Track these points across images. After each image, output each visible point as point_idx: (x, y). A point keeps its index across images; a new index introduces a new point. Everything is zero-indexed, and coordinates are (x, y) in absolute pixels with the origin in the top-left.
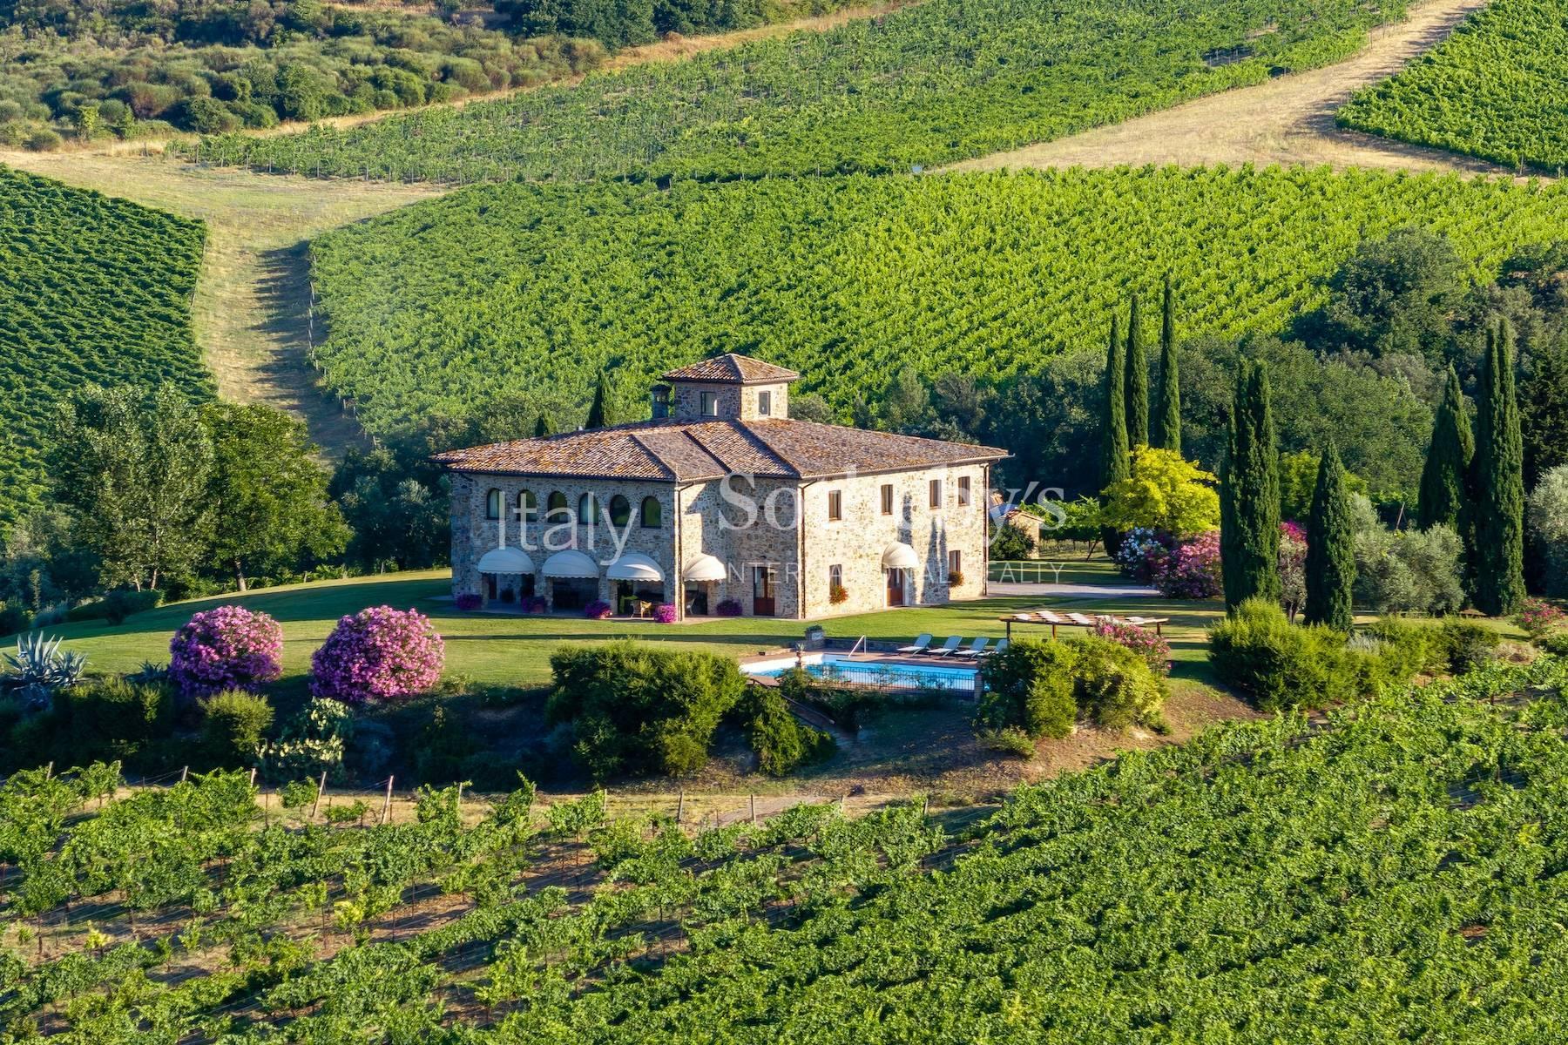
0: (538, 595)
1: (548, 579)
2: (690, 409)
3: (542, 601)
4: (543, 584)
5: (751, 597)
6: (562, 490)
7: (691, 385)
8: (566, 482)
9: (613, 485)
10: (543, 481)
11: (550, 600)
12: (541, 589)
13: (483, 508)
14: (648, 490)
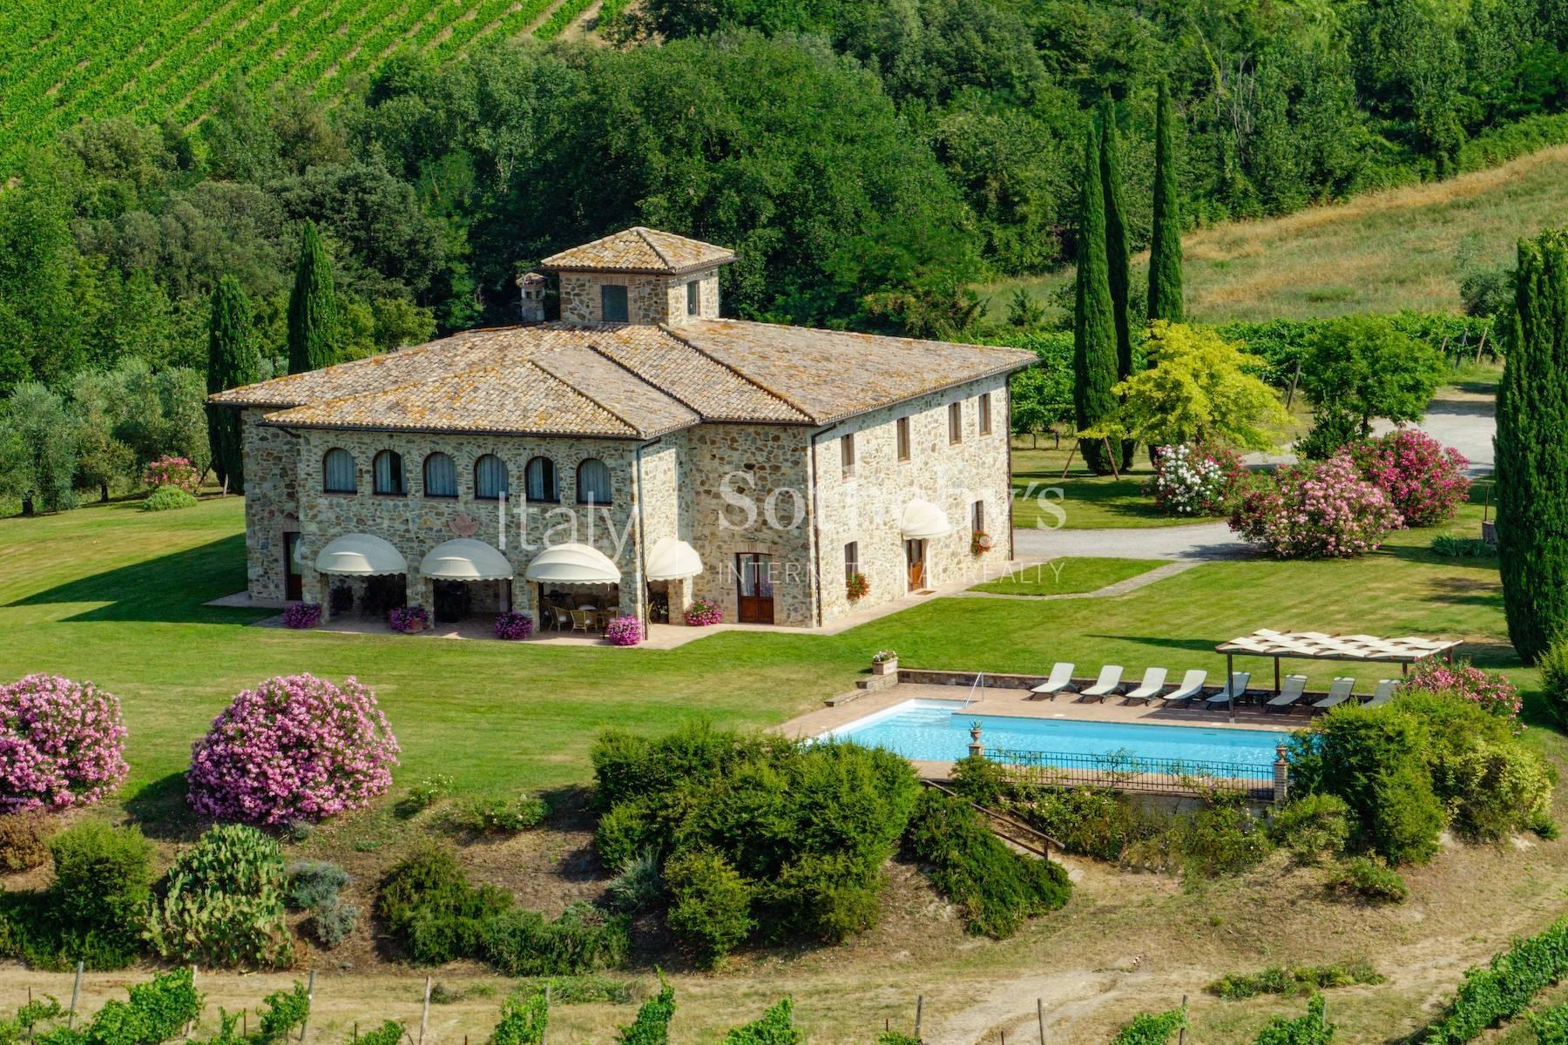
0: (412, 604)
1: (427, 580)
2: (585, 311)
3: (419, 612)
4: (421, 588)
5: (734, 597)
6: (448, 450)
7: (587, 276)
8: (454, 440)
9: (530, 443)
10: (417, 438)
11: (430, 609)
12: (417, 595)
13: (320, 477)
14: (588, 450)
